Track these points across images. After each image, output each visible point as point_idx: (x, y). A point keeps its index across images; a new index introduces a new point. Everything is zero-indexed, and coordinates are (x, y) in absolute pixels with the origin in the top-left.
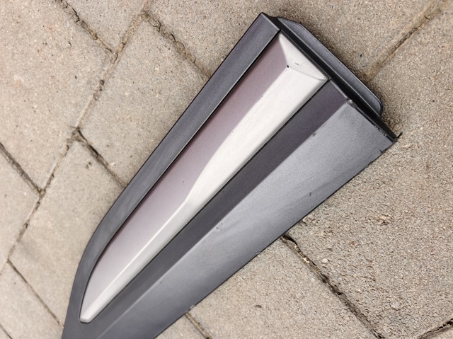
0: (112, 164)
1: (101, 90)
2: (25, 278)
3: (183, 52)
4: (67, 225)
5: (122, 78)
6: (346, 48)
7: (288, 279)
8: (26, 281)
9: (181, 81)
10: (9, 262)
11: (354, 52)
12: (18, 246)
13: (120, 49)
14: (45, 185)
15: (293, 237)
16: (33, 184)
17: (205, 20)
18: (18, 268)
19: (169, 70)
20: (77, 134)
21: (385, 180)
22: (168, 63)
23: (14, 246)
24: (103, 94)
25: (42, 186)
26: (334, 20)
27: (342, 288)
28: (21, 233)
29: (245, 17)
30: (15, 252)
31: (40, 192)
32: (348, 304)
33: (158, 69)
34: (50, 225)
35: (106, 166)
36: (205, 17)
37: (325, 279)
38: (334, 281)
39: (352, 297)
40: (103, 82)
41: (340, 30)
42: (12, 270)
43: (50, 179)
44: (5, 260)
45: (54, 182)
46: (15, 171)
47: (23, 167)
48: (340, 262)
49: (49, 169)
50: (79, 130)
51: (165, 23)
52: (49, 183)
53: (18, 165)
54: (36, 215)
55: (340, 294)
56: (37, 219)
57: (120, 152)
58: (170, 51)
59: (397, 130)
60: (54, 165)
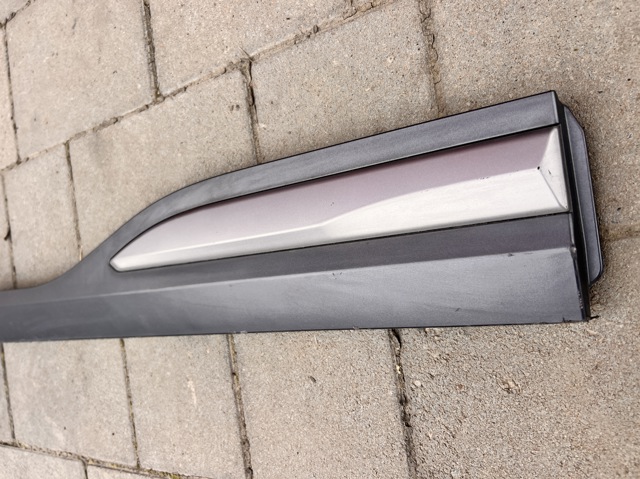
0: (262, 126)
1: (309, 36)
2: (74, 175)
3: (431, 63)
4: (163, 153)
5: (342, 41)
6: (610, 190)
7: (365, 374)
8: (72, 178)
9: (406, 92)
10: (67, 145)
11: (614, 200)
12: (90, 136)
13: (364, 9)
14: (169, 92)
15: (403, 337)
16: (156, 82)
17: (483, 48)
18: (72, 158)
19: (401, 71)
20: (247, 65)
21: (544, 350)
22: (407, 63)
23: (85, 132)
24: (308, 43)
25: (166, 91)
26: (621, 152)
27: (414, 421)
28: (104, 125)
29: (528, 76)
30: (81, 139)
31: (157, 96)
32: (408, 441)
33: (390, 61)
34: (143, 139)
35: (254, 122)
36: (485, 45)
37: (403, 401)
38: (411, 409)
39: (419, 437)
40: (317, 29)
41: (618, 166)
42: (65, 156)
43: (179, 91)
44: (64, 140)
45: (181, 96)
46: (145, 54)
47: (157, 55)
48: (432, 395)
49: (186, 79)
50: (251, 61)
51: (436, 17)
52: (174, 94)
53: (153, 49)
54: (135, 117)
55: (408, 425)
56: (134, 123)
57: (281, 120)
58: (419, 52)
59: (596, 309)
60: (195, 79)
